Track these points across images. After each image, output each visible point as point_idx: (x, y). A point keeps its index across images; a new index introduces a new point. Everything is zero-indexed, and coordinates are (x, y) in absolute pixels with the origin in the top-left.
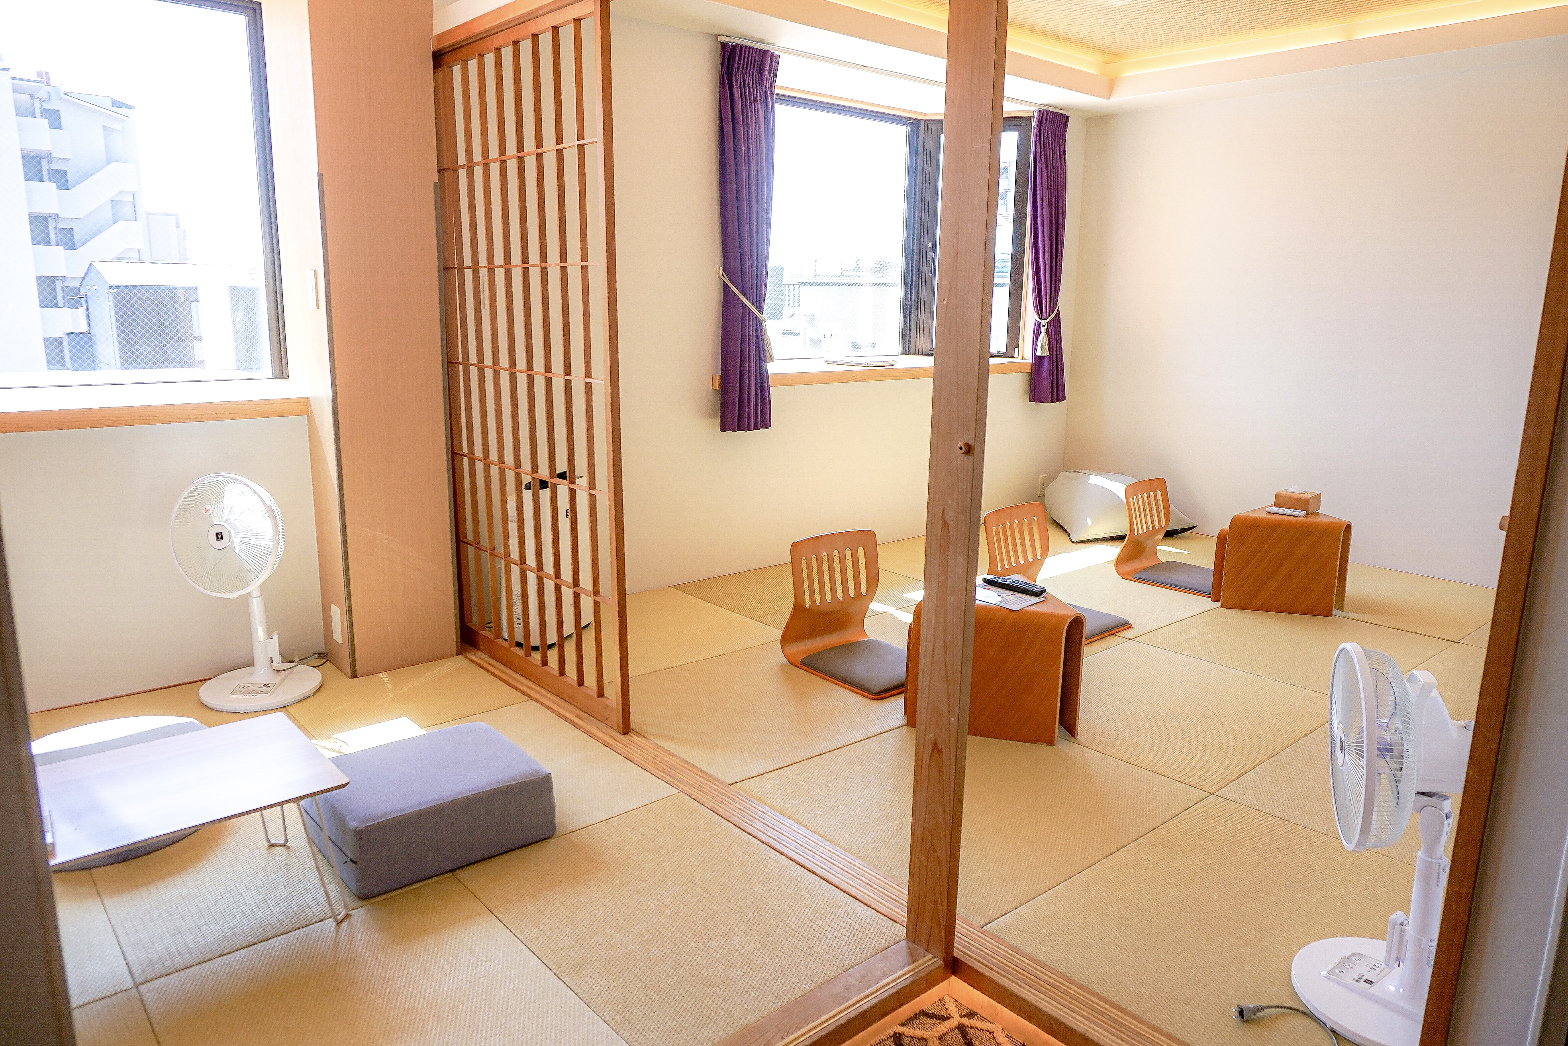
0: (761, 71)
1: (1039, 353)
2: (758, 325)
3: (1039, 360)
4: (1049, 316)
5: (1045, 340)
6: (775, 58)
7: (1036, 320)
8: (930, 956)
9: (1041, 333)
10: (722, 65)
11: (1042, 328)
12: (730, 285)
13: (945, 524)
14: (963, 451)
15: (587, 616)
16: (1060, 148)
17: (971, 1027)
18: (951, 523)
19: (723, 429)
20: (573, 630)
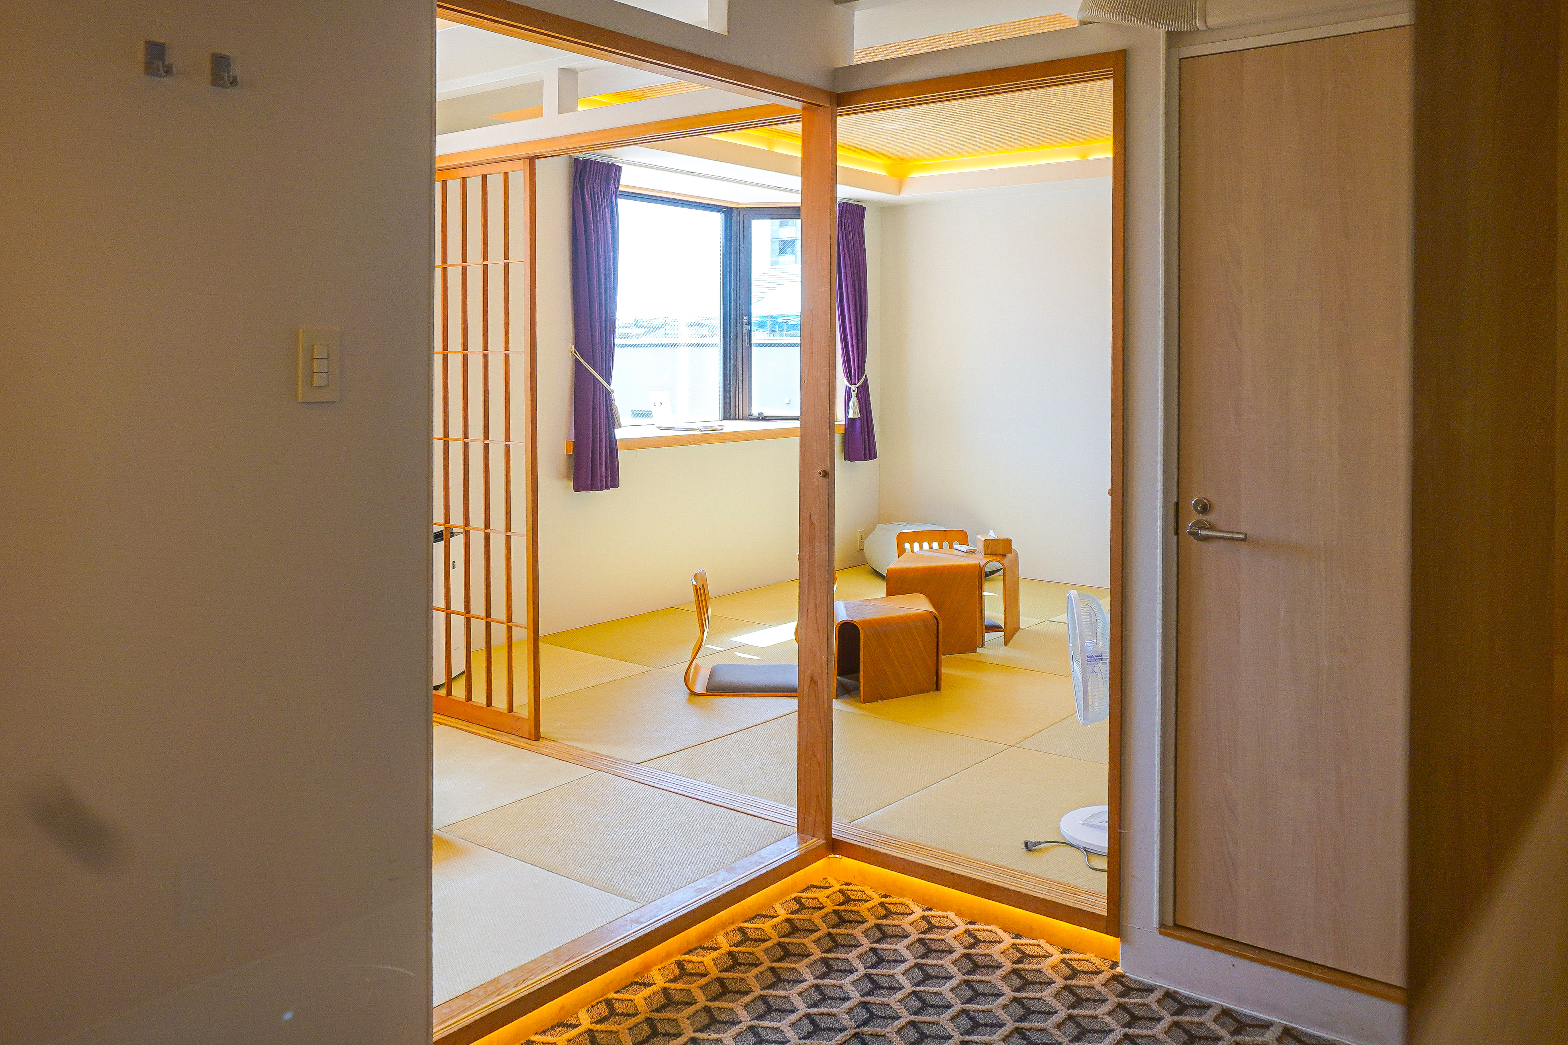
0: (607, 180)
1: (850, 416)
2: (608, 394)
3: (851, 422)
4: (858, 382)
5: (856, 403)
6: (619, 169)
7: (847, 386)
8: (816, 839)
9: (852, 397)
10: (575, 176)
11: (853, 393)
12: (582, 361)
13: (812, 524)
14: (822, 475)
15: (458, 666)
16: (859, 234)
17: (848, 890)
18: (816, 523)
19: (577, 489)
20: (443, 680)
